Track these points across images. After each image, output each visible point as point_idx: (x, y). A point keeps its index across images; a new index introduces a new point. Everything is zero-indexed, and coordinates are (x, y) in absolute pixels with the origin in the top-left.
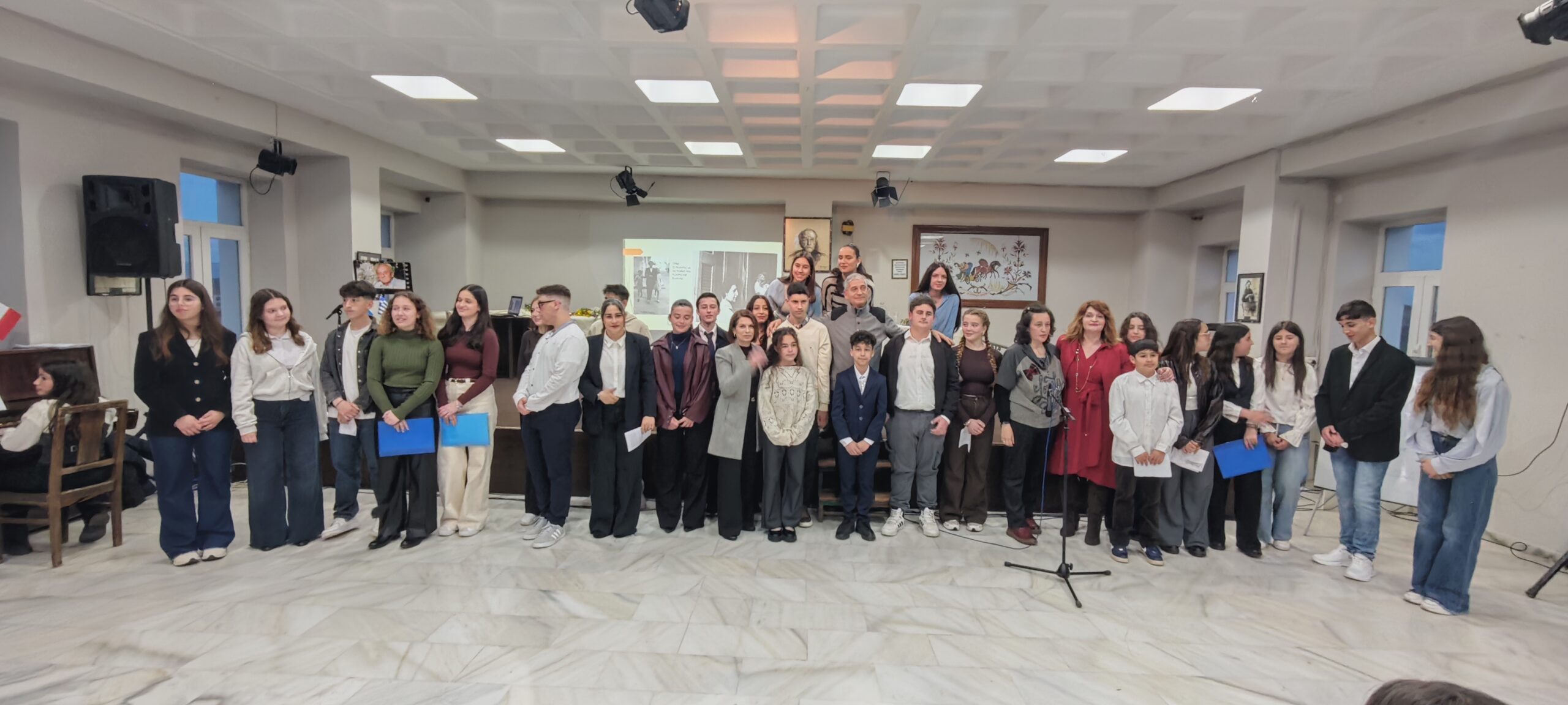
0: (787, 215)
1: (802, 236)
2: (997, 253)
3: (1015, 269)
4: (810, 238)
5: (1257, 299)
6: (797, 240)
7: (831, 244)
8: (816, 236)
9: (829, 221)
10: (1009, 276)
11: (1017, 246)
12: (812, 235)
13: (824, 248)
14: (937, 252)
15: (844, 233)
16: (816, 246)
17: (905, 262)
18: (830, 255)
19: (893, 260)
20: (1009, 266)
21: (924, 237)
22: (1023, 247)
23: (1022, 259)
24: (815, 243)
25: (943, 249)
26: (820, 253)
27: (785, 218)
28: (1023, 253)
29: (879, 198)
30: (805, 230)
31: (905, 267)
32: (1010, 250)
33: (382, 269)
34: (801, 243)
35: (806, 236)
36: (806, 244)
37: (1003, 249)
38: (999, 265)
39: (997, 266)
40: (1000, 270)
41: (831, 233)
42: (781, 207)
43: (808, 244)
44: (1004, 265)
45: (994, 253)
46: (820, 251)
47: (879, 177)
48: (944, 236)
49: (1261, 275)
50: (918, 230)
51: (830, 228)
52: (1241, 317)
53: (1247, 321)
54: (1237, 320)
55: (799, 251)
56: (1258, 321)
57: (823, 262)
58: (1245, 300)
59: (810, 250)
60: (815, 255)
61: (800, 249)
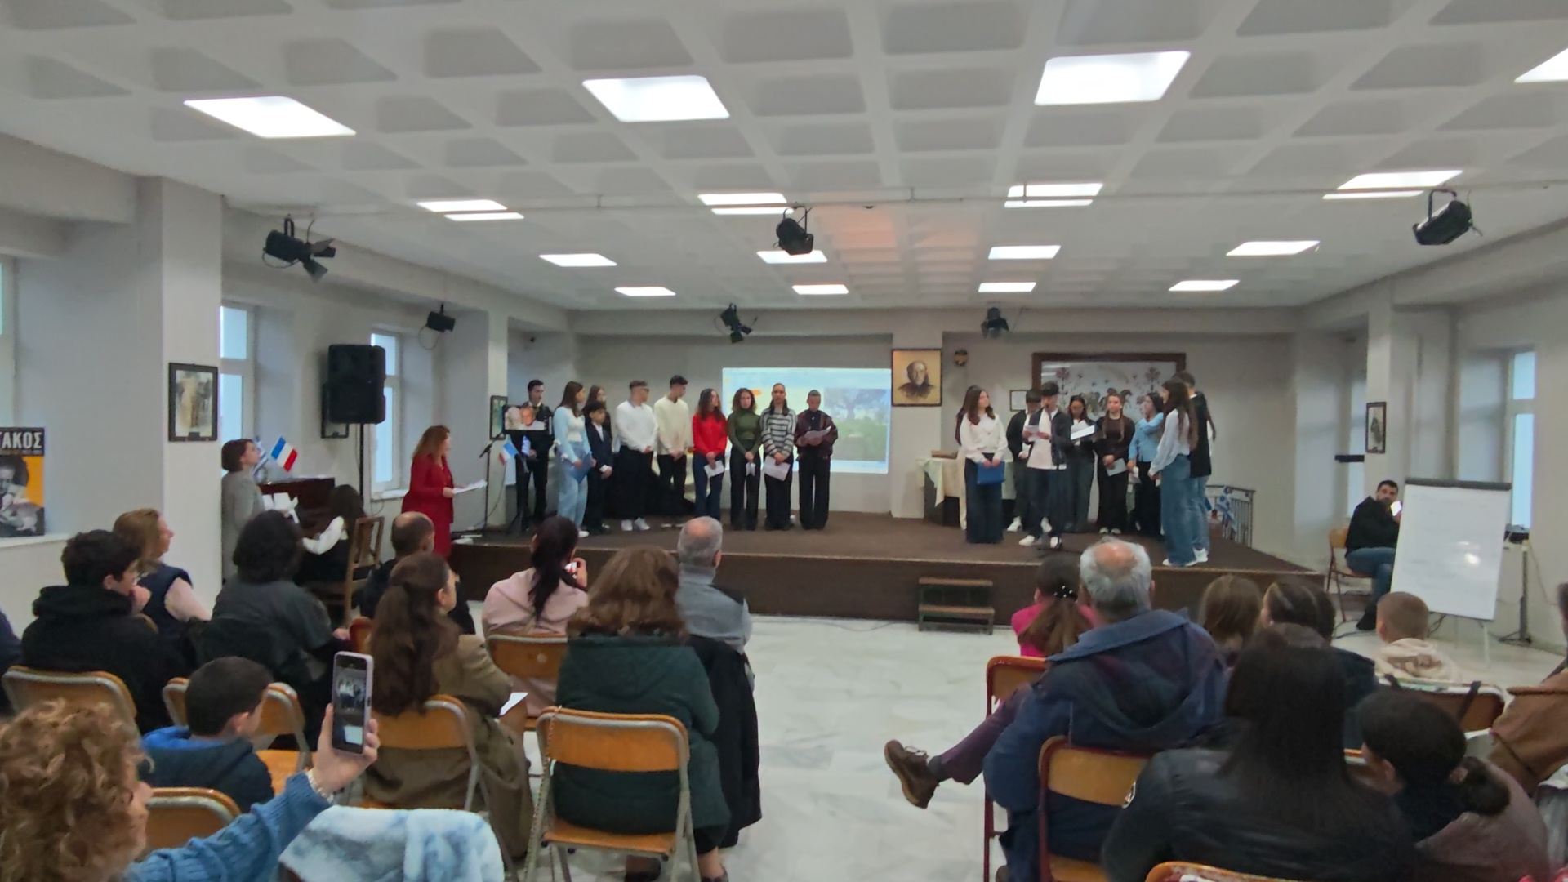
0: (894, 347)
1: (911, 369)
2: (1127, 381)
4: (919, 371)
5: (1381, 429)
6: (905, 372)
7: (941, 376)
8: (926, 369)
9: (938, 353)
11: (1149, 372)
12: (921, 366)
13: (934, 380)
15: (957, 363)
16: (926, 378)
19: (1011, 391)
21: (1045, 365)
22: (1157, 374)
24: (925, 375)
26: (930, 385)
27: (893, 349)
29: (990, 329)
30: (915, 363)
32: (1142, 377)
33: (526, 412)
34: (910, 375)
35: (915, 368)
36: (915, 377)
37: (1135, 377)
38: (1131, 394)
41: (941, 365)
43: (917, 377)
45: (1124, 381)
47: (990, 307)
48: (1067, 365)
49: (1384, 405)
50: (1039, 359)
51: (942, 359)
52: (1371, 447)
53: (1375, 451)
54: (1368, 451)
55: (908, 384)
56: (1383, 451)
57: (933, 396)
58: (1372, 429)
59: (920, 382)
60: (925, 388)
61: (908, 380)
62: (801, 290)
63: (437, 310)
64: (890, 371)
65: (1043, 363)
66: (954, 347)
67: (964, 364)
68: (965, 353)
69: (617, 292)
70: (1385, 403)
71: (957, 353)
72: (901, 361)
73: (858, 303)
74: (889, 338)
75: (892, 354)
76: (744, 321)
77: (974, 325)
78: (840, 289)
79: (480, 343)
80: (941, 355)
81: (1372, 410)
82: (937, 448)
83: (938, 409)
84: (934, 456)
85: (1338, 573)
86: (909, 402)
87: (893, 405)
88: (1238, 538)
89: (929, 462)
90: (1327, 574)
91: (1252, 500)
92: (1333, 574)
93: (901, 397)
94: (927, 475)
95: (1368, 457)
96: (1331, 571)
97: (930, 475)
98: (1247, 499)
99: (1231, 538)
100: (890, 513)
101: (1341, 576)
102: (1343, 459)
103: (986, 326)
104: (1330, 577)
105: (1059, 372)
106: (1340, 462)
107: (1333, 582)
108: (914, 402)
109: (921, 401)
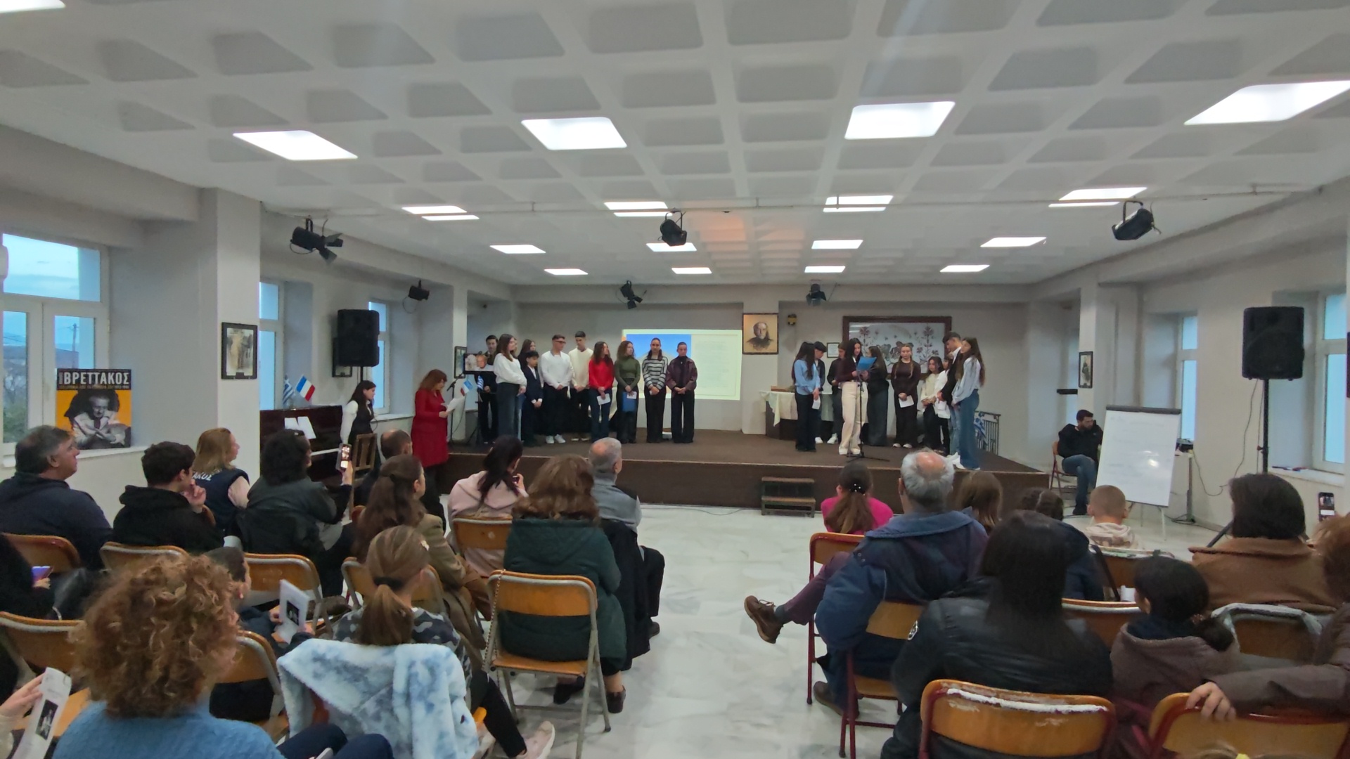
0: (745, 312)
1: (756, 327)
2: (910, 336)
3: (925, 348)
4: (762, 329)
5: (1090, 371)
6: (752, 330)
7: (778, 332)
8: (767, 327)
9: (776, 316)
11: (926, 331)
12: (764, 326)
13: (773, 335)
15: (789, 323)
16: (767, 334)
21: (852, 325)
22: (931, 331)
23: (931, 341)
24: (766, 332)
25: (867, 334)
26: (770, 339)
27: (744, 314)
28: (931, 337)
29: (813, 299)
30: (758, 323)
32: (920, 334)
33: (480, 358)
34: (755, 333)
35: (759, 327)
37: (915, 334)
38: (913, 346)
41: (778, 324)
43: (760, 333)
47: (813, 283)
48: (867, 325)
49: (1091, 353)
50: (847, 321)
51: (778, 321)
52: (1082, 384)
53: (1085, 386)
54: (1080, 386)
55: (754, 338)
56: (1091, 387)
57: (772, 347)
58: (1084, 371)
59: (763, 337)
60: (767, 340)
61: (755, 336)
62: (678, 271)
63: (416, 285)
64: (741, 331)
65: (850, 323)
66: (787, 312)
67: (794, 324)
68: (794, 316)
69: (546, 272)
70: (1092, 352)
71: (789, 316)
72: (749, 322)
73: (719, 280)
74: (740, 305)
75: (743, 317)
76: (637, 293)
77: (801, 296)
78: (706, 271)
79: (448, 309)
80: (778, 317)
81: (1083, 357)
82: (775, 384)
83: (776, 356)
84: (772, 390)
85: (1058, 473)
86: (755, 351)
87: (743, 353)
88: (988, 449)
89: (769, 394)
90: (1051, 473)
91: (998, 420)
92: (1055, 474)
93: (750, 348)
94: (767, 403)
95: (1080, 391)
96: (1054, 472)
97: (770, 403)
98: (995, 421)
99: (984, 448)
100: (741, 431)
101: (1060, 475)
102: (1063, 392)
103: (810, 297)
104: (1053, 476)
105: (861, 330)
106: (1061, 394)
107: (1055, 480)
108: (759, 351)
109: (764, 350)
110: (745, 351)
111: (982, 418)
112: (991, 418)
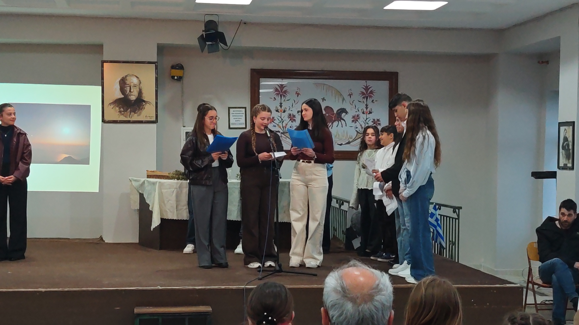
0: (104, 59)
1: (123, 82)
2: (344, 99)
3: (363, 117)
4: (132, 85)
5: (571, 147)
6: (118, 87)
7: (156, 91)
8: (140, 82)
9: (153, 66)
10: (357, 124)
11: (364, 91)
12: (135, 81)
13: (149, 95)
14: (278, 98)
15: (173, 77)
16: (140, 93)
17: (244, 110)
18: (157, 103)
19: (229, 108)
20: (357, 113)
21: (264, 82)
22: (372, 92)
23: (370, 106)
24: (138, 90)
25: (284, 96)
26: (144, 101)
27: (103, 62)
28: (371, 100)
29: (208, 43)
30: (126, 76)
31: (244, 115)
32: (357, 97)
34: (122, 90)
35: (128, 82)
36: (128, 92)
37: (350, 95)
38: (347, 113)
39: (344, 114)
40: (348, 118)
41: (157, 79)
42: (98, 48)
43: (130, 91)
44: (352, 113)
45: (341, 100)
46: (145, 100)
47: (208, 18)
49: (573, 124)
50: (257, 75)
51: (157, 73)
52: (561, 165)
53: (565, 168)
54: (559, 167)
55: (120, 99)
56: (572, 168)
57: (148, 112)
58: (563, 148)
59: (133, 98)
60: (139, 102)
61: (121, 96)
64: (101, 87)
65: (262, 79)
66: (170, 61)
67: (180, 79)
68: (181, 67)
70: (574, 122)
71: (173, 67)
72: (112, 74)
75: (102, 66)
77: (191, 38)
80: (156, 68)
81: (562, 128)
82: (153, 167)
83: (154, 126)
84: (149, 176)
86: (122, 118)
87: (103, 121)
88: (446, 254)
89: (144, 182)
91: (458, 216)
93: (113, 113)
94: (141, 195)
95: (559, 173)
96: (529, 282)
97: (145, 196)
98: (455, 216)
99: (441, 253)
100: (101, 238)
101: (536, 286)
102: (538, 175)
103: (203, 39)
104: (527, 288)
105: (276, 90)
106: (536, 178)
107: (530, 293)
108: (128, 119)
109: (135, 117)
110: (106, 118)
111: (438, 212)
112: (448, 212)
